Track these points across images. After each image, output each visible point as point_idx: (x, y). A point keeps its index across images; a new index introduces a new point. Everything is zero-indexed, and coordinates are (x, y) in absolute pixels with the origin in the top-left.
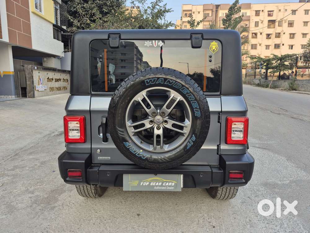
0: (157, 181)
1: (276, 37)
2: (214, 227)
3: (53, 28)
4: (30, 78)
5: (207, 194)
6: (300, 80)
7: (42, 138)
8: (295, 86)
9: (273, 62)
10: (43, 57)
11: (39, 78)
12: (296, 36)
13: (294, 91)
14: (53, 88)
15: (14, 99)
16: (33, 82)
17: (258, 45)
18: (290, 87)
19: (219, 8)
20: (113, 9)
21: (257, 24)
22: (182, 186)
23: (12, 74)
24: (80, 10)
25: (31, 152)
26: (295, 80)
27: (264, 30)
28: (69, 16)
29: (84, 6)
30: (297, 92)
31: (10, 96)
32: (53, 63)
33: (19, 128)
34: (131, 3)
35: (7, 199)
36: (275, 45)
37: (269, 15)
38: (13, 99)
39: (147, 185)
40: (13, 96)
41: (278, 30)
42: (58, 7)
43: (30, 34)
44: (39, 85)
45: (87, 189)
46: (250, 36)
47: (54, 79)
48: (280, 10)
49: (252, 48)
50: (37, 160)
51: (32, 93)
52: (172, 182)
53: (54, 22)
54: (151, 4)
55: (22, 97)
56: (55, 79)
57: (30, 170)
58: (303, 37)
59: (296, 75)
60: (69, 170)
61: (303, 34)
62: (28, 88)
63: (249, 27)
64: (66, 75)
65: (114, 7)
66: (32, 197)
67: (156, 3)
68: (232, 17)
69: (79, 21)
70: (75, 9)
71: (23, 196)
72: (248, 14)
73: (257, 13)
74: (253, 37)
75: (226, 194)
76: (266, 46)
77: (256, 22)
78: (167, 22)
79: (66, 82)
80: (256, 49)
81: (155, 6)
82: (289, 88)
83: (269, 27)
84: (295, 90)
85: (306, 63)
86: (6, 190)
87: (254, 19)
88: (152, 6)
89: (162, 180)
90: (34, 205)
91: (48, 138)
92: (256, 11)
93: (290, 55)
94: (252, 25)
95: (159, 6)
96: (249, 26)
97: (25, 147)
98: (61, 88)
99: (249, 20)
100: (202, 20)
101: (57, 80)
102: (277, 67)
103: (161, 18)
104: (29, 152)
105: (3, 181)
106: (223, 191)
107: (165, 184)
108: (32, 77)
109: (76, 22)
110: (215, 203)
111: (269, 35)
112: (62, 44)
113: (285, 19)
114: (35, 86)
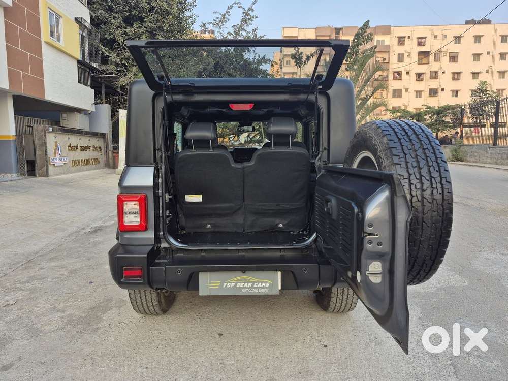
0: (245, 281)
1: (431, 78)
2: (326, 346)
3: (78, 66)
4: (41, 146)
5: (318, 306)
6: (467, 145)
7: (67, 237)
8: (460, 155)
9: (425, 117)
10: (60, 111)
11: (56, 146)
12: (462, 76)
13: (460, 162)
14: (78, 160)
15: (17, 178)
16: (46, 152)
17: (404, 90)
18: (453, 155)
19: (341, 32)
20: (173, 36)
21: (400, 58)
22: (280, 288)
23: (12, 139)
24: (121, 37)
25: (52, 258)
26: (461, 145)
27: (413, 67)
28: (103, 47)
29: (127, 31)
30: (463, 163)
31: (9, 175)
32: (78, 122)
33: (28, 222)
34: (201, 26)
35: (26, 321)
36: (431, 90)
37: (420, 44)
38: (15, 178)
39: (231, 287)
40: (14, 175)
41: (435, 66)
42: (86, 34)
43: (42, 76)
44: (55, 156)
45: (146, 300)
46: (391, 76)
47: (79, 146)
48: (436, 37)
49: (394, 96)
50: (62, 268)
51: (45, 168)
52: (266, 282)
53: (80, 58)
54: (233, 28)
55: (29, 175)
56: (81, 147)
57: (55, 282)
58: (473, 78)
59: (461, 137)
60: (124, 268)
61: (473, 73)
62: (38, 161)
63: (388, 63)
64: (98, 140)
65: (175, 33)
66: (63, 316)
67: (241, 27)
68: (360, 49)
69: (118, 55)
70: (112, 36)
71: (50, 316)
72: (386, 43)
73: (401, 41)
74: (395, 79)
75: (342, 302)
76: (417, 92)
77: (399, 54)
78: (259, 57)
79: (98, 152)
80: (400, 96)
81: (239, 31)
82: (451, 157)
83: (420, 62)
84: (462, 161)
85: (477, 118)
86: (22, 309)
87: (396, 50)
88: (234, 32)
89: (253, 280)
90: (68, 328)
91: (76, 237)
92: (399, 38)
93: (451, 107)
94: (394, 59)
95: (245, 31)
96: (389, 60)
97: (42, 250)
98: (89, 162)
99: (389, 52)
100: (314, 53)
101: (84, 149)
102: (432, 125)
103: (249, 51)
104: (48, 256)
105: (15, 297)
106: (338, 299)
107: (257, 285)
108: (45, 143)
109: (113, 57)
110: (328, 317)
111: (421, 76)
112: (92, 92)
113: (444, 49)
114: (50, 158)
